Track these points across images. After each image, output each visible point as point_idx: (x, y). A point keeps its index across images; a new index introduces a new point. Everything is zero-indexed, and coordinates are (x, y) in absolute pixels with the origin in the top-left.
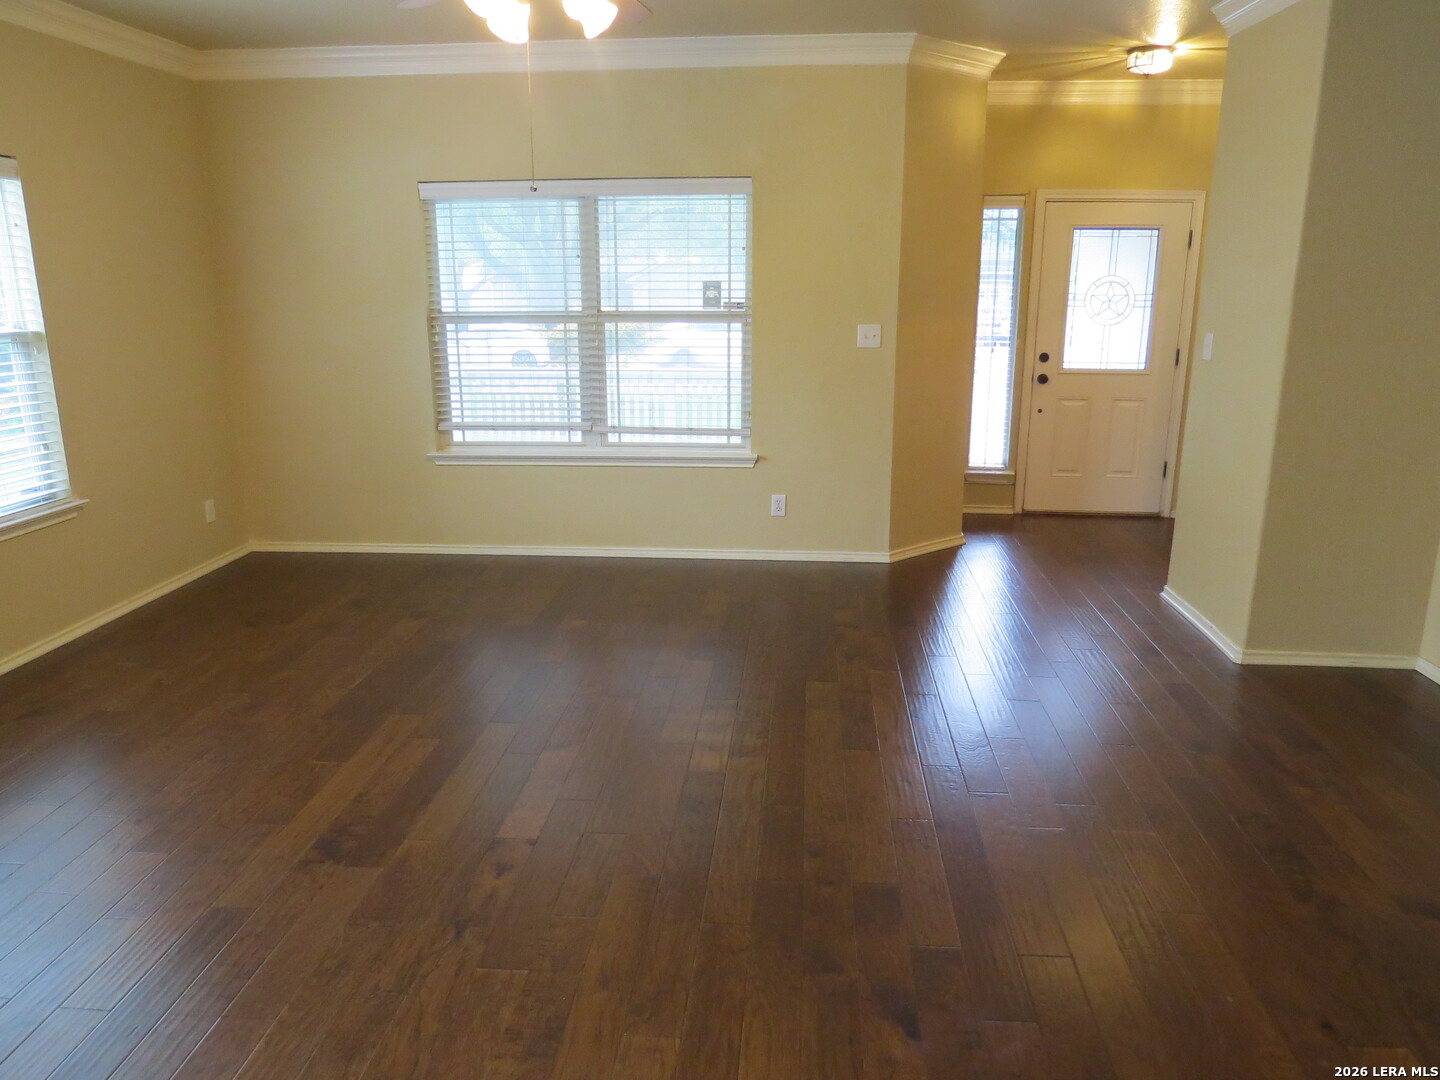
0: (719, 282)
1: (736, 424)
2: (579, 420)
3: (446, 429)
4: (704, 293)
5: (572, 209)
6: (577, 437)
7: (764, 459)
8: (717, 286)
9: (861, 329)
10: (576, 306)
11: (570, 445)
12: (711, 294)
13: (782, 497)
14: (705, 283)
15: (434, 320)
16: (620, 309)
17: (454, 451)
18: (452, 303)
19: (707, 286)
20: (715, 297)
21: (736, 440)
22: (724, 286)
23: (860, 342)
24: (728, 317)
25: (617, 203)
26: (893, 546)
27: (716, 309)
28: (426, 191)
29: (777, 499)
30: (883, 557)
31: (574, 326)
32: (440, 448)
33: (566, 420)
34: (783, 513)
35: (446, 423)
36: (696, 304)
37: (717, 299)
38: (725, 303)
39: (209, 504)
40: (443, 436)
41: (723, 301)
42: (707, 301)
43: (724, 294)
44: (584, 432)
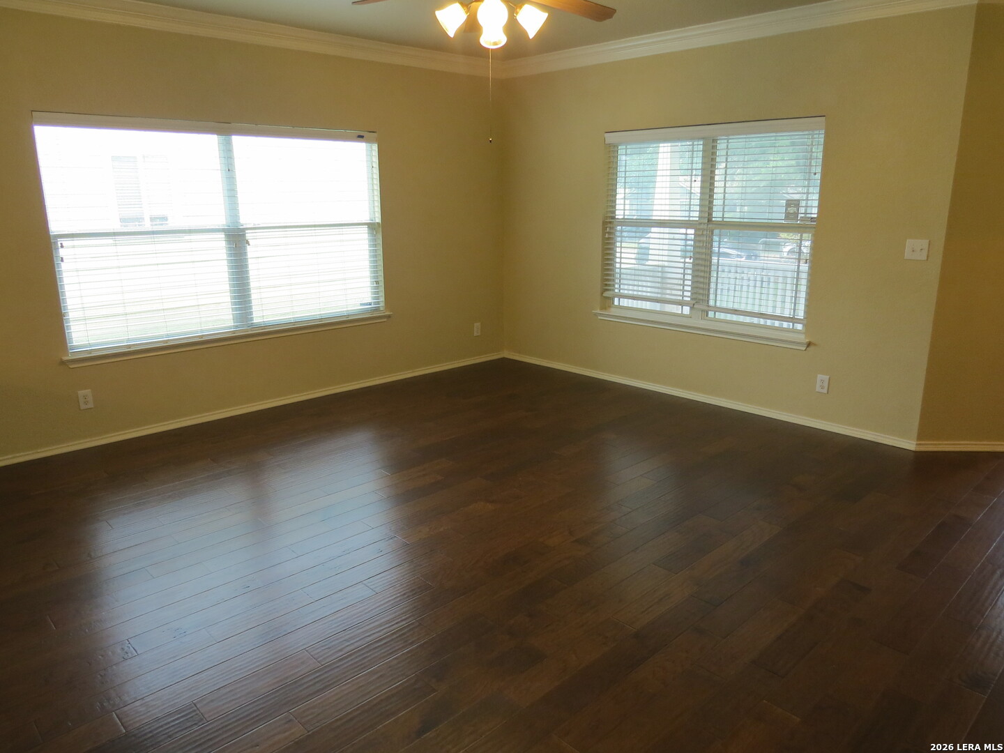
0: (799, 201)
1: (801, 314)
2: (689, 299)
3: (610, 296)
4: (786, 210)
5: (699, 146)
6: (687, 310)
7: (815, 345)
8: (796, 203)
9: (909, 243)
10: (695, 215)
11: (682, 315)
12: (792, 210)
13: (826, 378)
14: (788, 201)
15: (609, 224)
16: (725, 220)
17: (613, 311)
18: (622, 212)
19: (790, 203)
20: (794, 213)
21: (799, 327)
22: (803, 204)
23: (908, 254)
24: (800, 229)
25: (730, 141)
26: (921, 436)
27: (794, 222)
28: (610, 138)
29: (822, 379)
30: (909, 444)
31: (691, 231)
32: (604, 308)
33: (681, 298)
34: (825, 391)
35: (611, 292)
36: (779, 216)
37: (797, 214)
38: (802, 217)
39: (477, 325)
40: (607, 302)
41: (800, 216)
42: (788, 216)
43: (802, 210)
44: (692, 308)
